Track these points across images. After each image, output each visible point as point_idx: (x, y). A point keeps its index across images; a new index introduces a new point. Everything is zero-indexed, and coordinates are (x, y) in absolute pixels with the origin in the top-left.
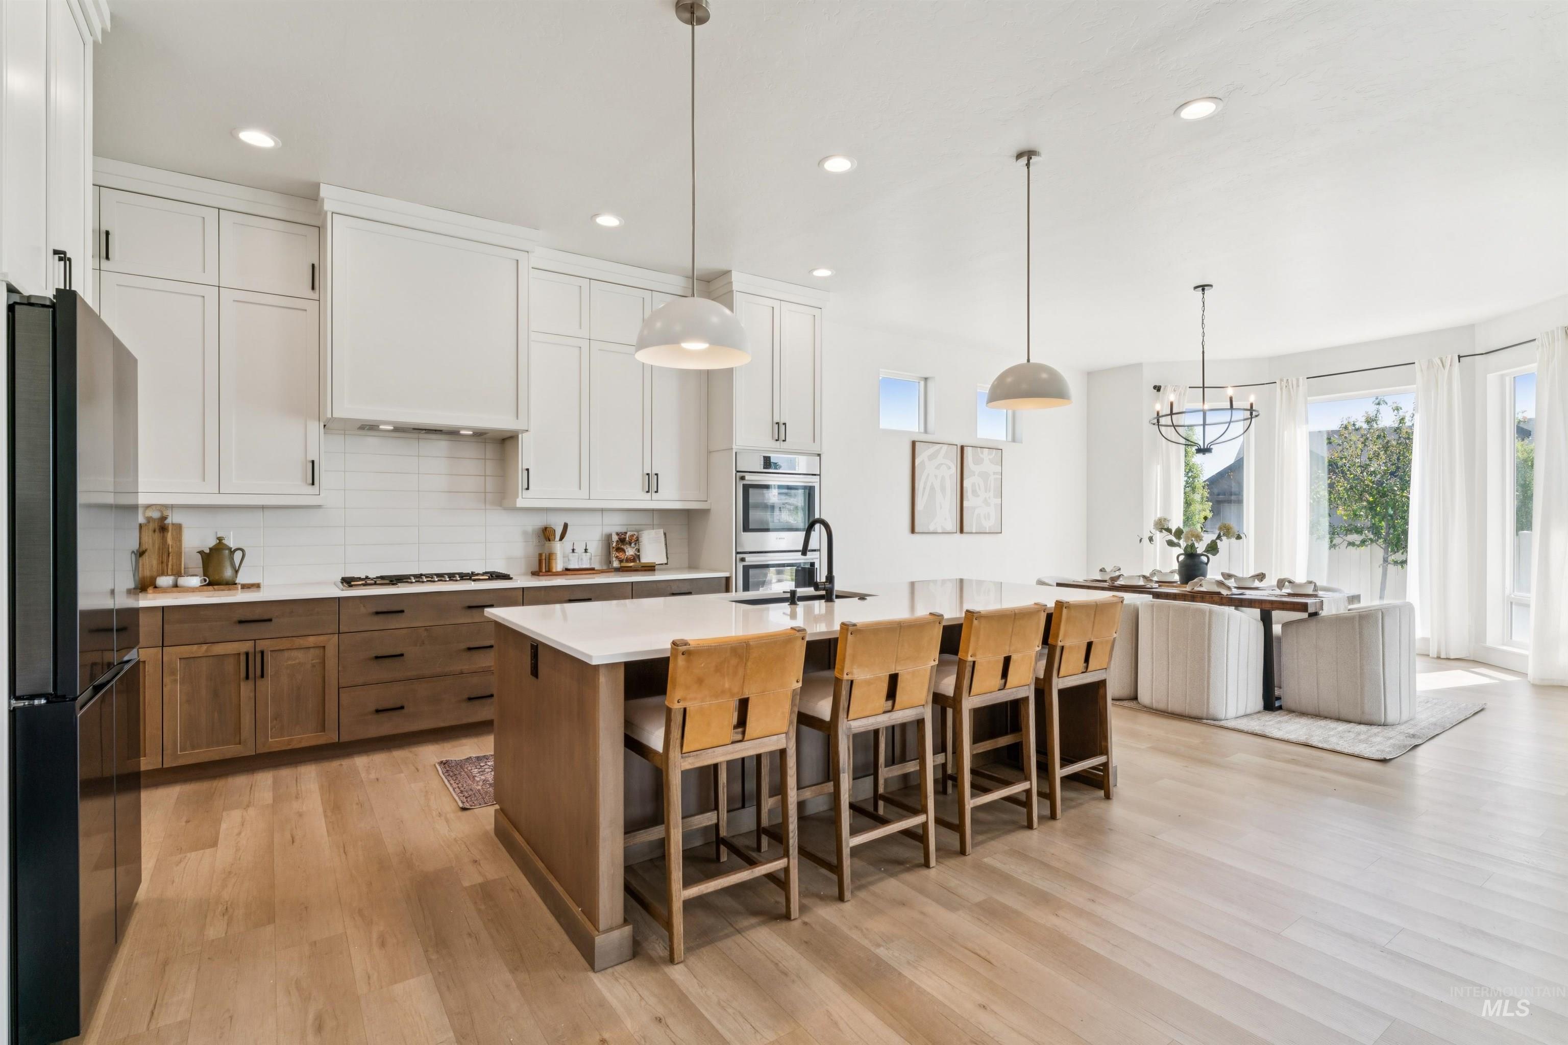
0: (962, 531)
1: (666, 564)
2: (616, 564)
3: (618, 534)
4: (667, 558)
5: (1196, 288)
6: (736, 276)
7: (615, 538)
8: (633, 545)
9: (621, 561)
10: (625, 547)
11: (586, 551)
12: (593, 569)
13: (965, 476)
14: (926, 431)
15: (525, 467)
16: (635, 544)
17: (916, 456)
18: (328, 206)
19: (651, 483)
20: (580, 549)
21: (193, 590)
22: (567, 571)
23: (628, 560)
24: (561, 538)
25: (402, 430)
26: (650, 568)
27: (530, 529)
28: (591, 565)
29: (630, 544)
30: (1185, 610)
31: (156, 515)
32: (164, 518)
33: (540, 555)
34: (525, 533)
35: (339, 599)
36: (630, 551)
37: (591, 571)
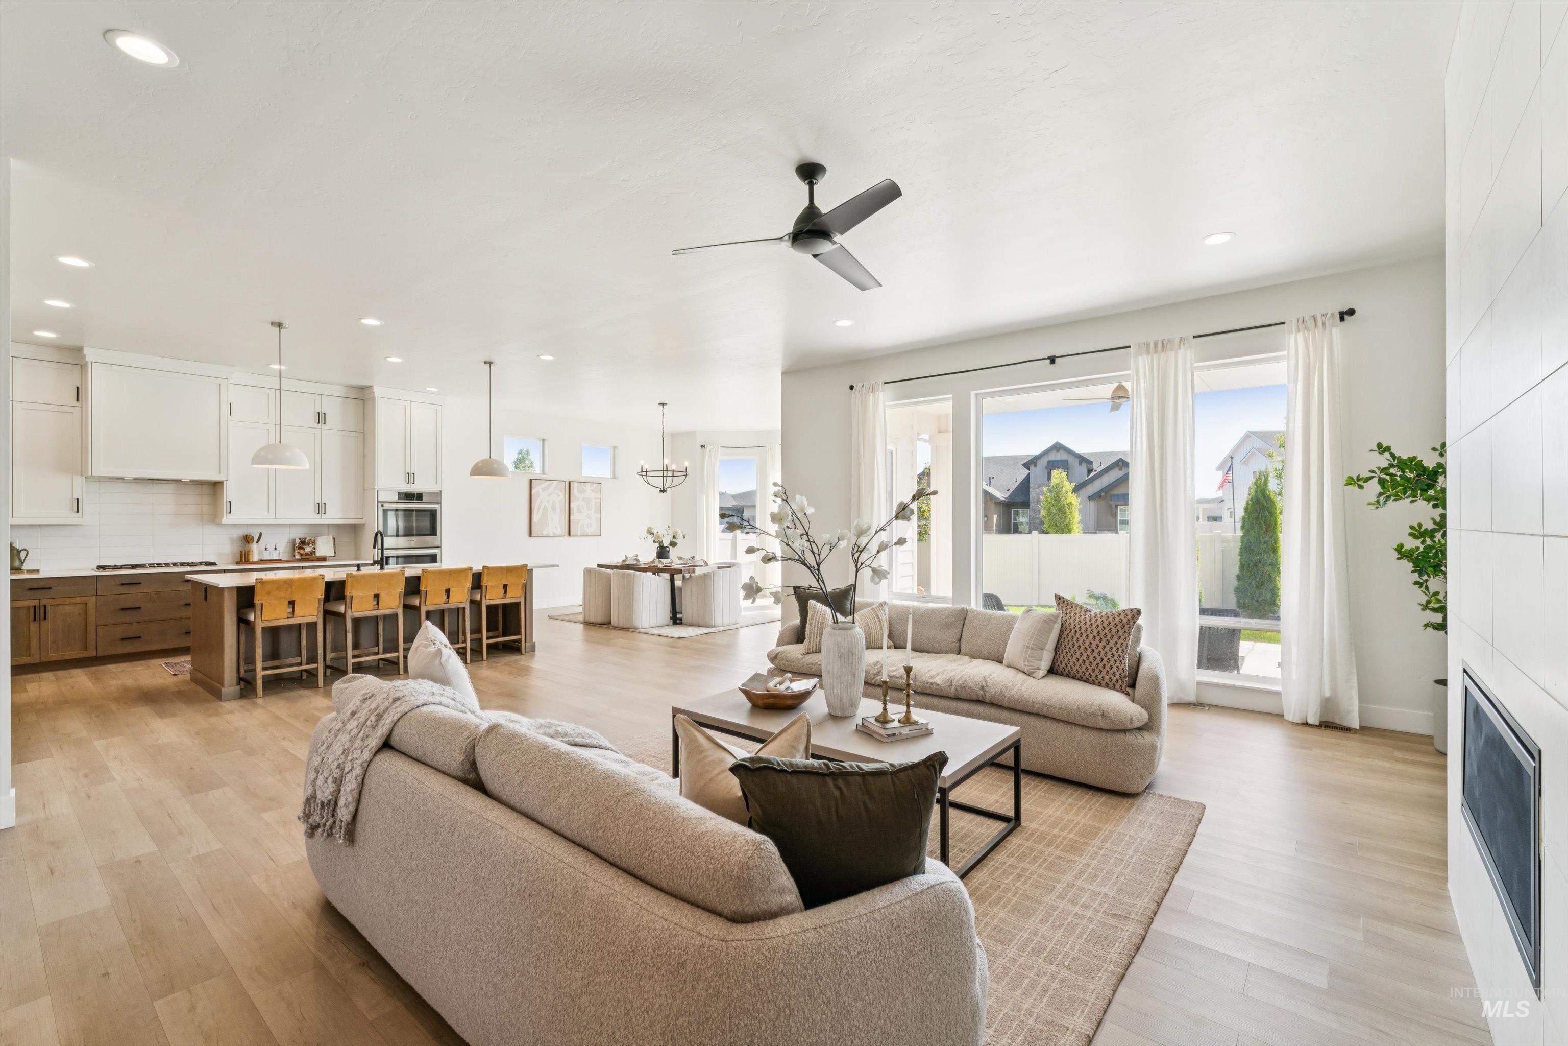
0: (569, 534)
1: (334, 556)
2: (298, 557)
3: (300, 539)
4: (335, 553)
5: (660, 404)
6: (375, 389)
7: (298, 541)
8: (310, 545)
9: (301, 555)
10: (305, 547)
11: (275, 549)
12: (280, 560)
13: (571, 501)
14: (544, 473)
15: (228, 500)
16: (312, 545)
17: (533, 488)
18: (88, 359)
19: (321, 508)
20: (271, 548)
22: (262, 561)
23: (306, 554)
24: (258, 542)
25: (137, 480)
26: (324, 559)
27: (235, 536)
28: (278, 556)
29: (309, 544)
30: (624, 574)
33: (241, 552)
34: (232, 540)
35: (97, 576)
36: (308, 549)
37: (279, 561)
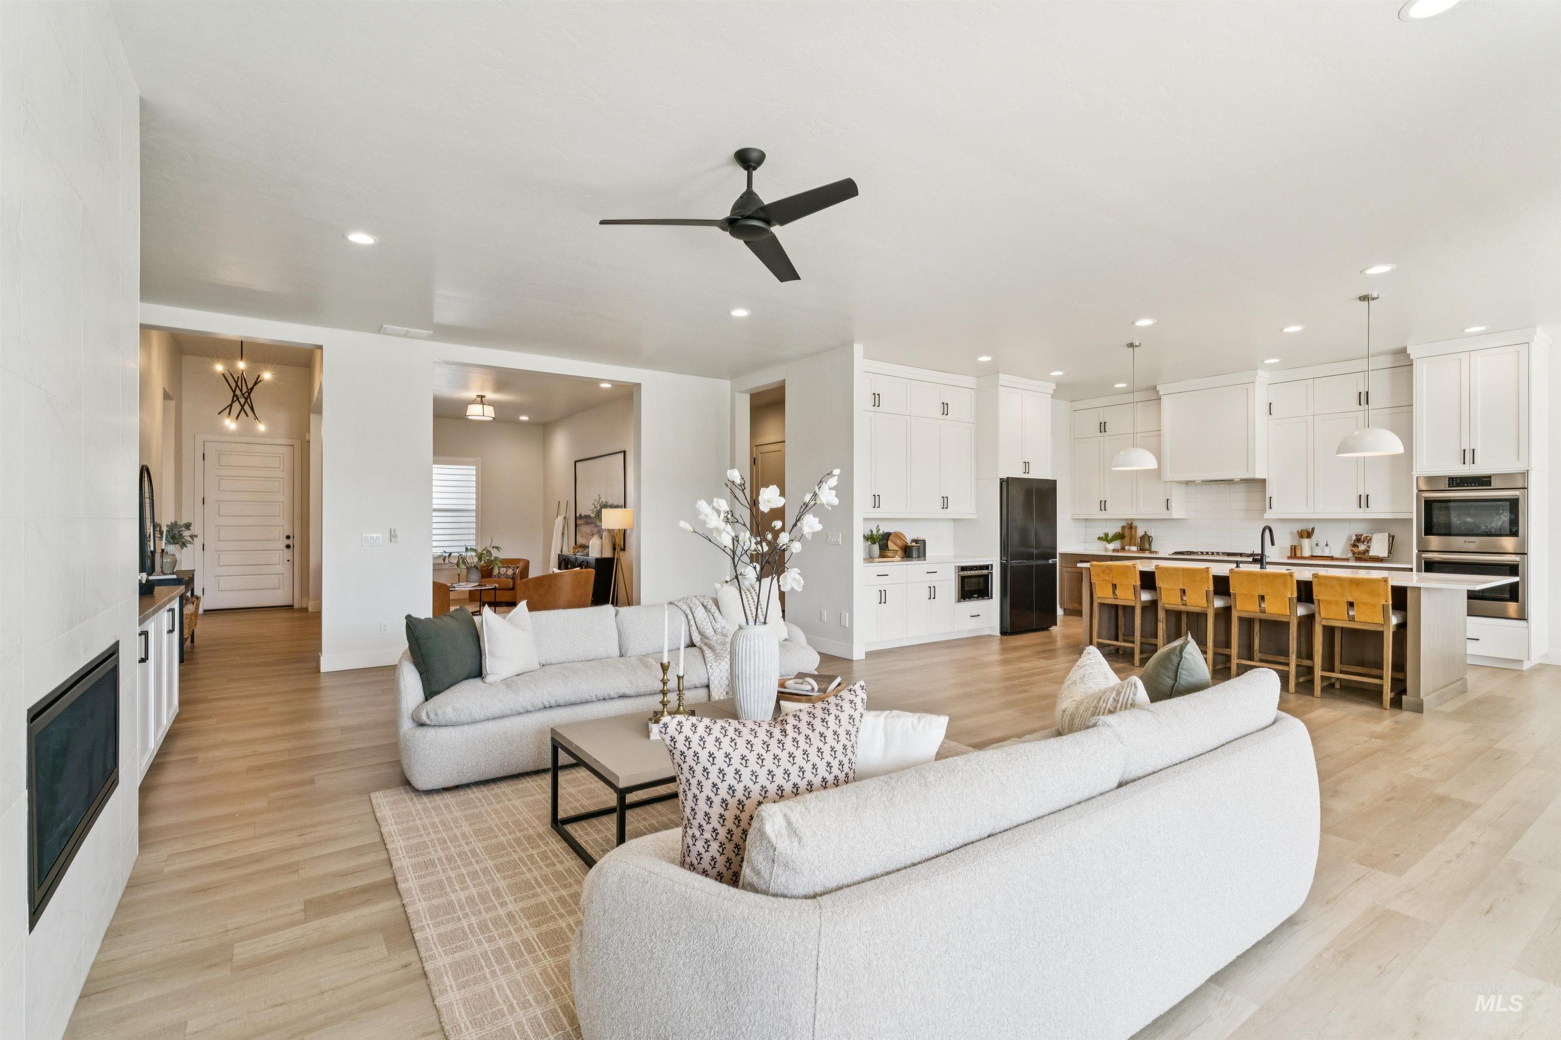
1: (1389, 557)
2: (1351, 555)
3: (1356, 535)
4: (1390, 553)
6: (1411, 352)
7: (1354, 538)
8: (1365, 543)
9: (1355, 553)
10: (1359, 544)
11: (1327, 545)
12: (1332, 557)
15: (1272, 497)
16: (1368, 543)
18: (1160, 393)
19: (1363, 501)
20: (1323, 544)
21: (1134, 552)
22: (1313, 557)
23: (1359, 553)
24: (1310, 537)
26: (1380, 560)
28: (1330, 554)
29: (1363, 542)
31: (1130, 522)
32: (1132, 524)
33: (1295, 547)
34: (1292, 533)
36: (1362, 547)
37: (1330, 558)
